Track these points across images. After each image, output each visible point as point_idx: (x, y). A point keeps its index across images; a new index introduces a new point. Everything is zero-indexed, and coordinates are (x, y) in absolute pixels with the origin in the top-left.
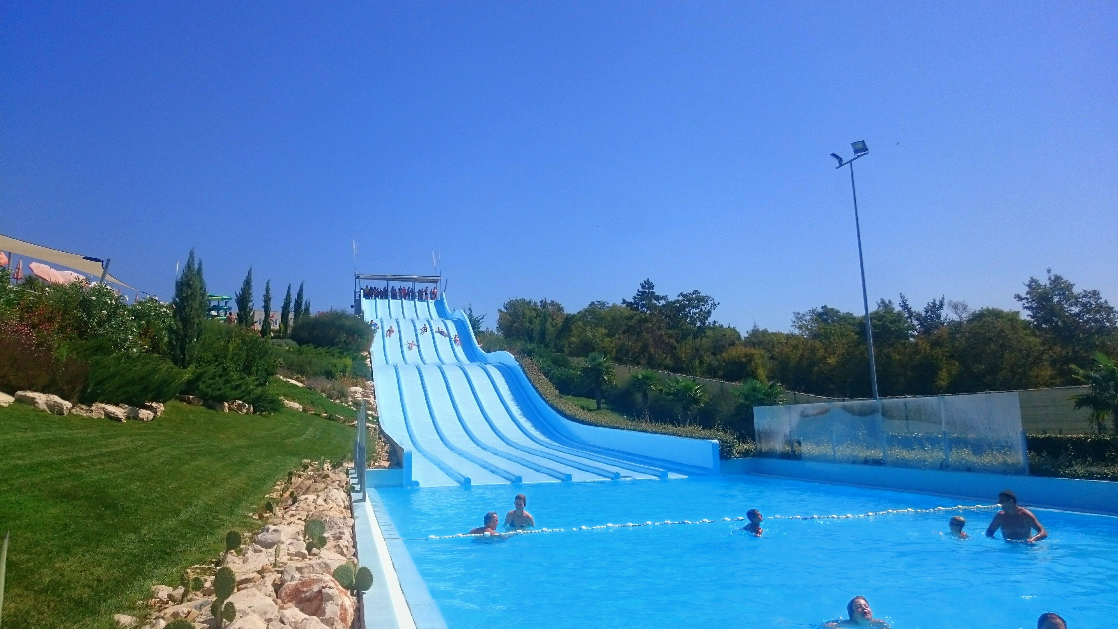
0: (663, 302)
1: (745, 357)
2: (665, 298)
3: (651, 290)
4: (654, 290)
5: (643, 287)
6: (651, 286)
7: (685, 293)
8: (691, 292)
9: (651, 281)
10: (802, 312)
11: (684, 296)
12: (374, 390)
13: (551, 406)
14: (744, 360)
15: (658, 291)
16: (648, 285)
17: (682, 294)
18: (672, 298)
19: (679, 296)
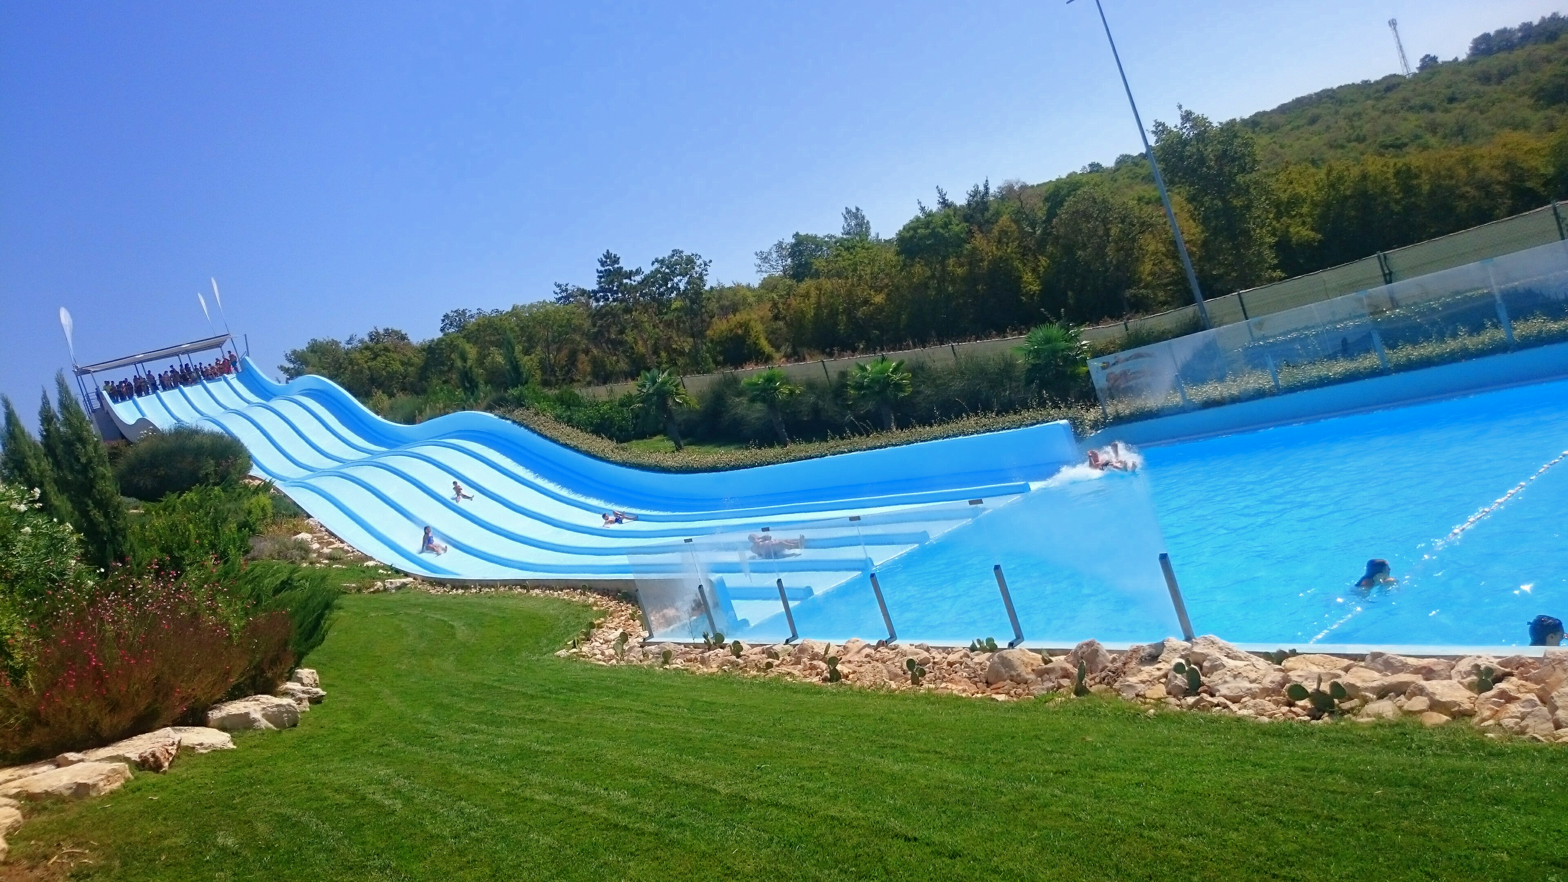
0: (638, 278)
1: (741, 326)
2: (638, 272)
3: (616, 266)
4: (620, 265)
5: (603, 264)
6: (616, 260)
7: (660, 258)
8: (670, 253)
9: (613, 252)
10: (766, 250)
11: (662, 262)
12: (327, 530)
13: (624, 464)
14: (740, 332)
15: (626, 265)
16: (610, 259)
17: (657, 261)
18: (647, 269)
19: (653, 264)
